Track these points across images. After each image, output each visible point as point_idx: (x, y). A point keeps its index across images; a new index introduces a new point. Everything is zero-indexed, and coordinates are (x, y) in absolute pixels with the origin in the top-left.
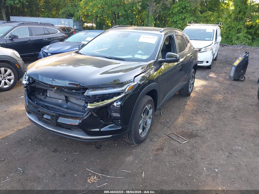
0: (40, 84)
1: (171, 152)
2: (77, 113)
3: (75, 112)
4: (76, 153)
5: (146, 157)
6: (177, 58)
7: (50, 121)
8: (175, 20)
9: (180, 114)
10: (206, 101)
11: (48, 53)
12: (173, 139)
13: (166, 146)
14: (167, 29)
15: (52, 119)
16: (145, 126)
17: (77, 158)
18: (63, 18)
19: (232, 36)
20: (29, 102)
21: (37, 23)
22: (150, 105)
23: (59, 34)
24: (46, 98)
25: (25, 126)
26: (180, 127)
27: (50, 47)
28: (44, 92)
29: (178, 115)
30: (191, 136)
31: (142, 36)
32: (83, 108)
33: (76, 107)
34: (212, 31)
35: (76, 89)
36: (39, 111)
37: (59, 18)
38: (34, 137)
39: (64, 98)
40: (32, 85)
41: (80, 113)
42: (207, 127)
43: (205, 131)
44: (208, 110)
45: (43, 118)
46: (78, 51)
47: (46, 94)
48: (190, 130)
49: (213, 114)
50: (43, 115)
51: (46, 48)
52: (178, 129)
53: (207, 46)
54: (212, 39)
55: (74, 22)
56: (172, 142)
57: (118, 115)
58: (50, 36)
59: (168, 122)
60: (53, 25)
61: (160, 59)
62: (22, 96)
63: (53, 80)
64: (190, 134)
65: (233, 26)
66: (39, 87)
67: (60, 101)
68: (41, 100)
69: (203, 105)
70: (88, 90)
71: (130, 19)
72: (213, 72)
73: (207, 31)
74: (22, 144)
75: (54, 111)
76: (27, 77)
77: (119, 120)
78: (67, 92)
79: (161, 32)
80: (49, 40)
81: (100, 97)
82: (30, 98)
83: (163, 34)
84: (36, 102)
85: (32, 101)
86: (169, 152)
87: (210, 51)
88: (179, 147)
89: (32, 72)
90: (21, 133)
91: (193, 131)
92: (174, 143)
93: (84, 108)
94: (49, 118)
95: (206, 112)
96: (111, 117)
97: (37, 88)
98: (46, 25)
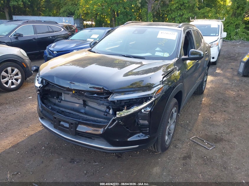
0: (55, 86)
1: (200, 161)
2: (99, 119)
3: (96, 119)
4: (96, 164)
5: (175, 167)
6: (200, 55)
7: (67, 129)
8: (173, 17)
9: (198, 114)
10: (221, 99)
11: (54, 51)
12: (198, 144)
13: (192, 153)
14: (185, 24)
15: (71, 127)
16: (169, 131)
17: (98, 170)
18: (64, 16)
19: (230, 31)
20: (42, 107)
21: (41, 21)
22: (176, 108)
23: (63, 32)
24: (60, 102)
25: (37, 131)
26: (203, 130)
27: (55, 45)
28: (59, 95)
29: (197, 116)
30: (217, 140)
31: (160, 32)
32: (104, 114)
33: (96, 112)
34: (217, 27)
35: (98, 93)
36: (55, 118)
37: (60, 17)
38: (47, 144)
39: (81, 102)
40: (47, 88)
41: (102, 119)
42: (230, 129)
43: (229, 134)
44: (226, 109)
45: (59, 125)
46: (91, 49)
47: (61, 98)
48: (213, 133)
49: (233, 114)
50: (60, 122)
51: (52, 47)
52: (201, 133)
53: (213, 42)
54: (217, 35)
55: (75, 20)
56: (198, 148)
57: (146, 122)
58: (55, 34)
59: (188, 124)
60: (57, 23)
61: (183, 57)
62: (30, 96)
63: (72, 83)
64: (215, 138)
65: (232, 21)
66: (54, 90)
67: (77, 105)
68: (55, 104)
69: (220, 104)
70: (113, 94)
71: (129, 16)
72: (220, 67)
73: (212, 27)
74: (35, 153)
75: (73, 118)
76: (40, 80)
77: (147, 128)
78: (86, 97)
79: (179, 27)
80: (53, 38)
81: (125, 103)
82: (43, 103)
83: (182, 29)
84: (50, 107)
85: (45, 106)
86: (198, 160)
87: (216, 46)
88: (207, 154)
89: (46, 73)
90: (33, 140)
91: (217, 133)
92: (201, 149)
93: (106, 114)
94: (67, 125)
95: (225, 111)
96: (138, 125)
97: (52, 91)
98: (50, 23)
